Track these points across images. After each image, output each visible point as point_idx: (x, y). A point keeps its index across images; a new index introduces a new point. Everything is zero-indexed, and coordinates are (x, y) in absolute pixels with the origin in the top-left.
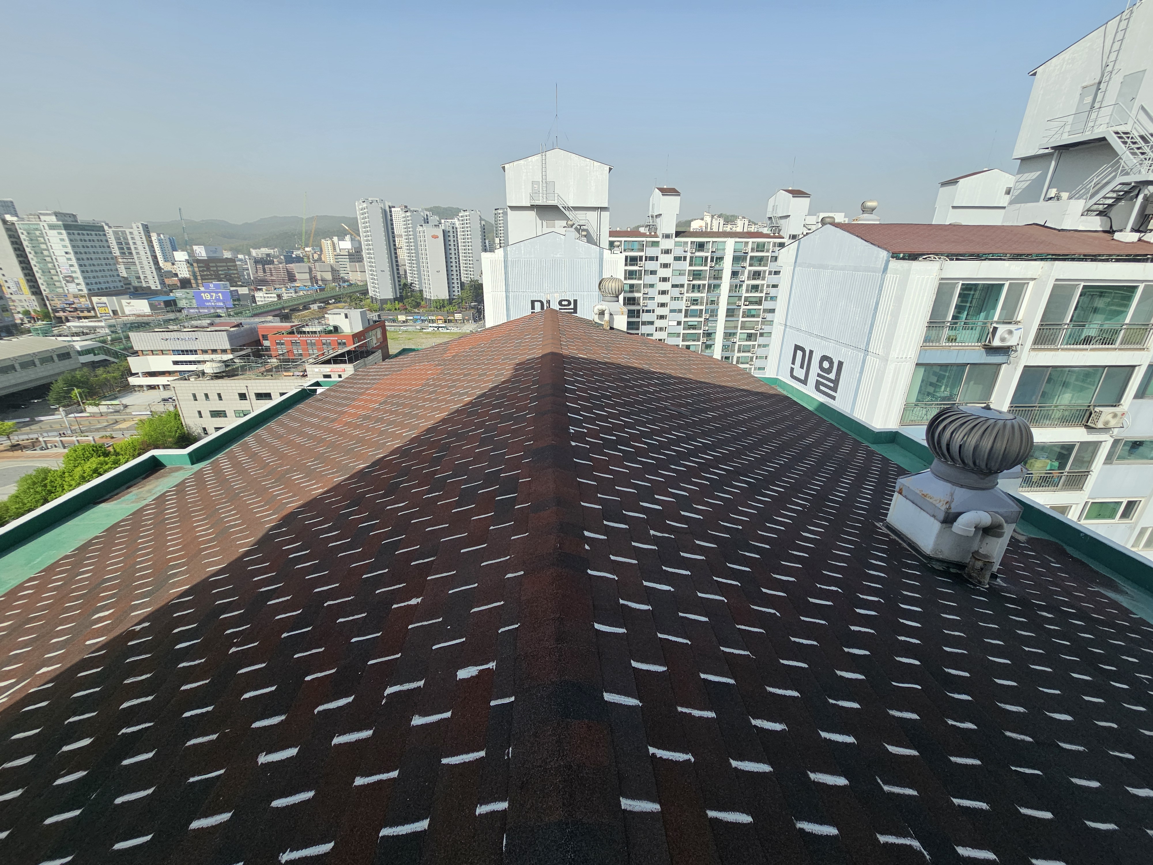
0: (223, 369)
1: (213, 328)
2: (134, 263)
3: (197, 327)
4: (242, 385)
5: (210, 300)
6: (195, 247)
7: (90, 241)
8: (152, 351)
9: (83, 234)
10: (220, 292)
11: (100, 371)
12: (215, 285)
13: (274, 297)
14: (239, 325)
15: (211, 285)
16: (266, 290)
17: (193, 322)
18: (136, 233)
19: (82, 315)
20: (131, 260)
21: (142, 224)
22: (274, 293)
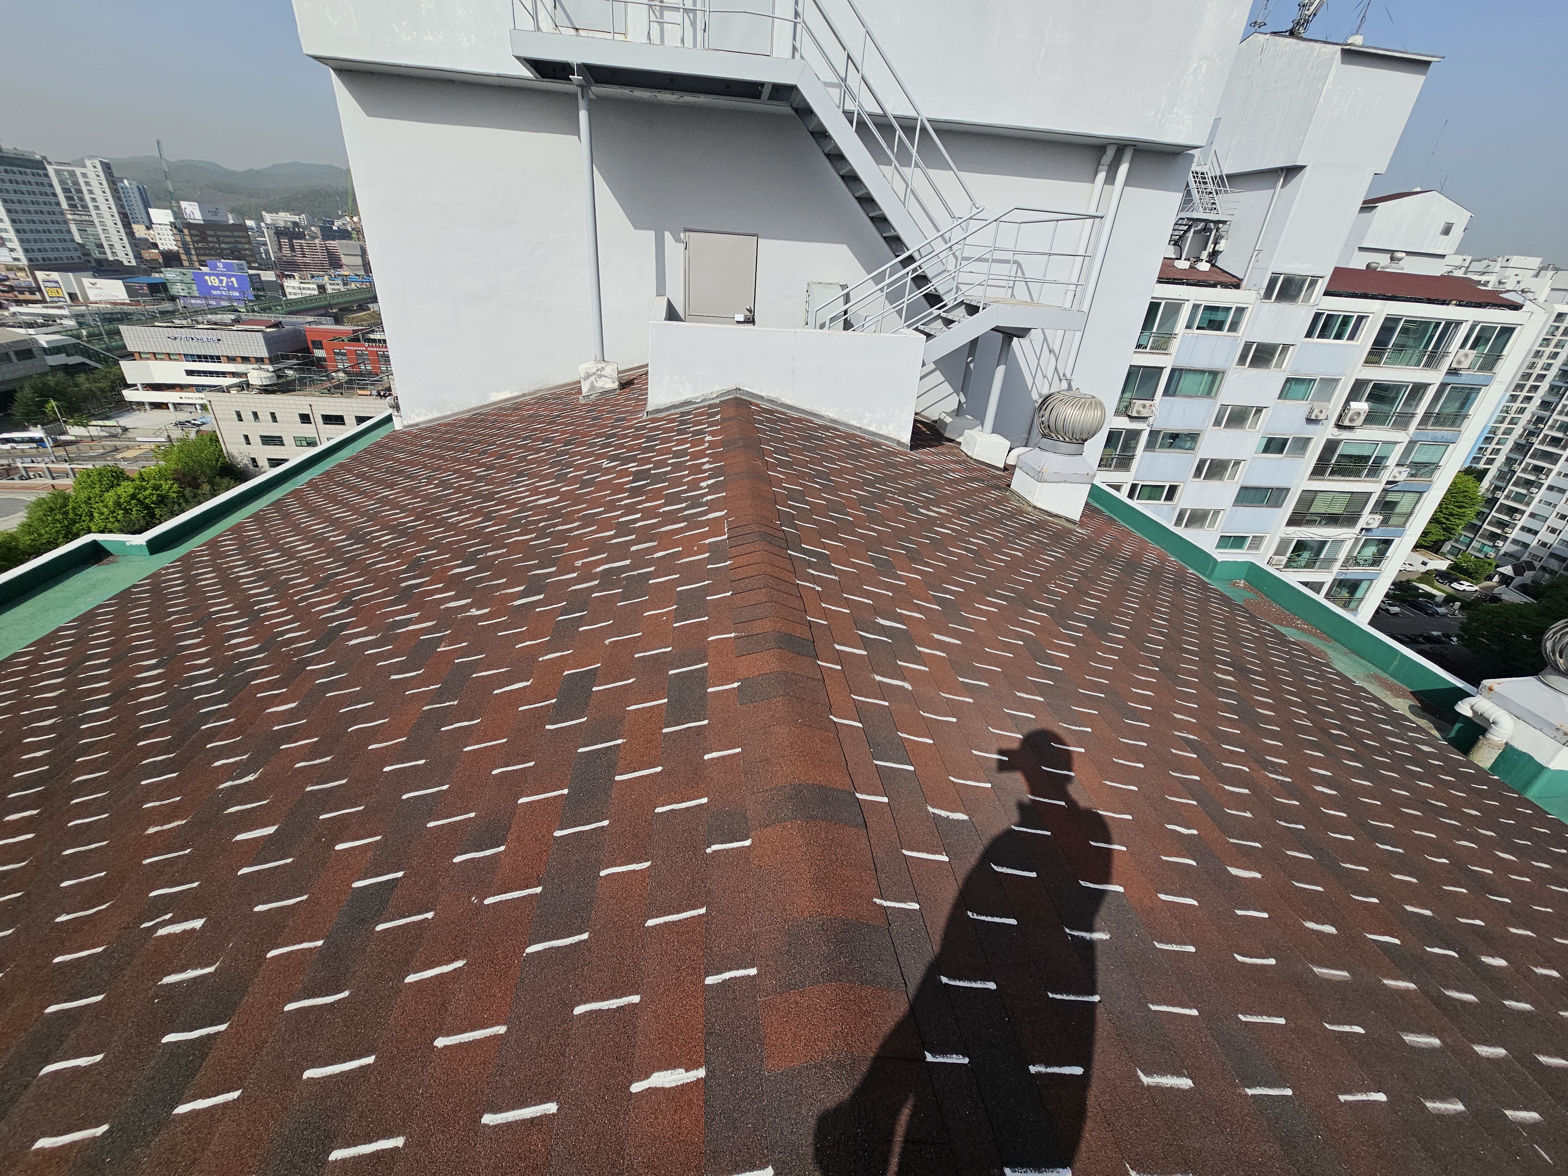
0: (274, 380)
1: (241, 327)
2: (92, 224)
3: (215, 324)
4: (304, 403)
5: (219, 287)
6: (184, 204)
7: (24, 183)
8: (154, 354)
9: (14, 173)
10: (233, 276)
11: (81, 378)
12: (225, 265)
13: (314, 289)
14: (277, 325)
15: (220, 265)
16: (300, 278)
17: (209, 316)
18: (91, 175)
19: (21, 297)
20: (87, 218)
21: (101, 162)
22: (313, 283)
